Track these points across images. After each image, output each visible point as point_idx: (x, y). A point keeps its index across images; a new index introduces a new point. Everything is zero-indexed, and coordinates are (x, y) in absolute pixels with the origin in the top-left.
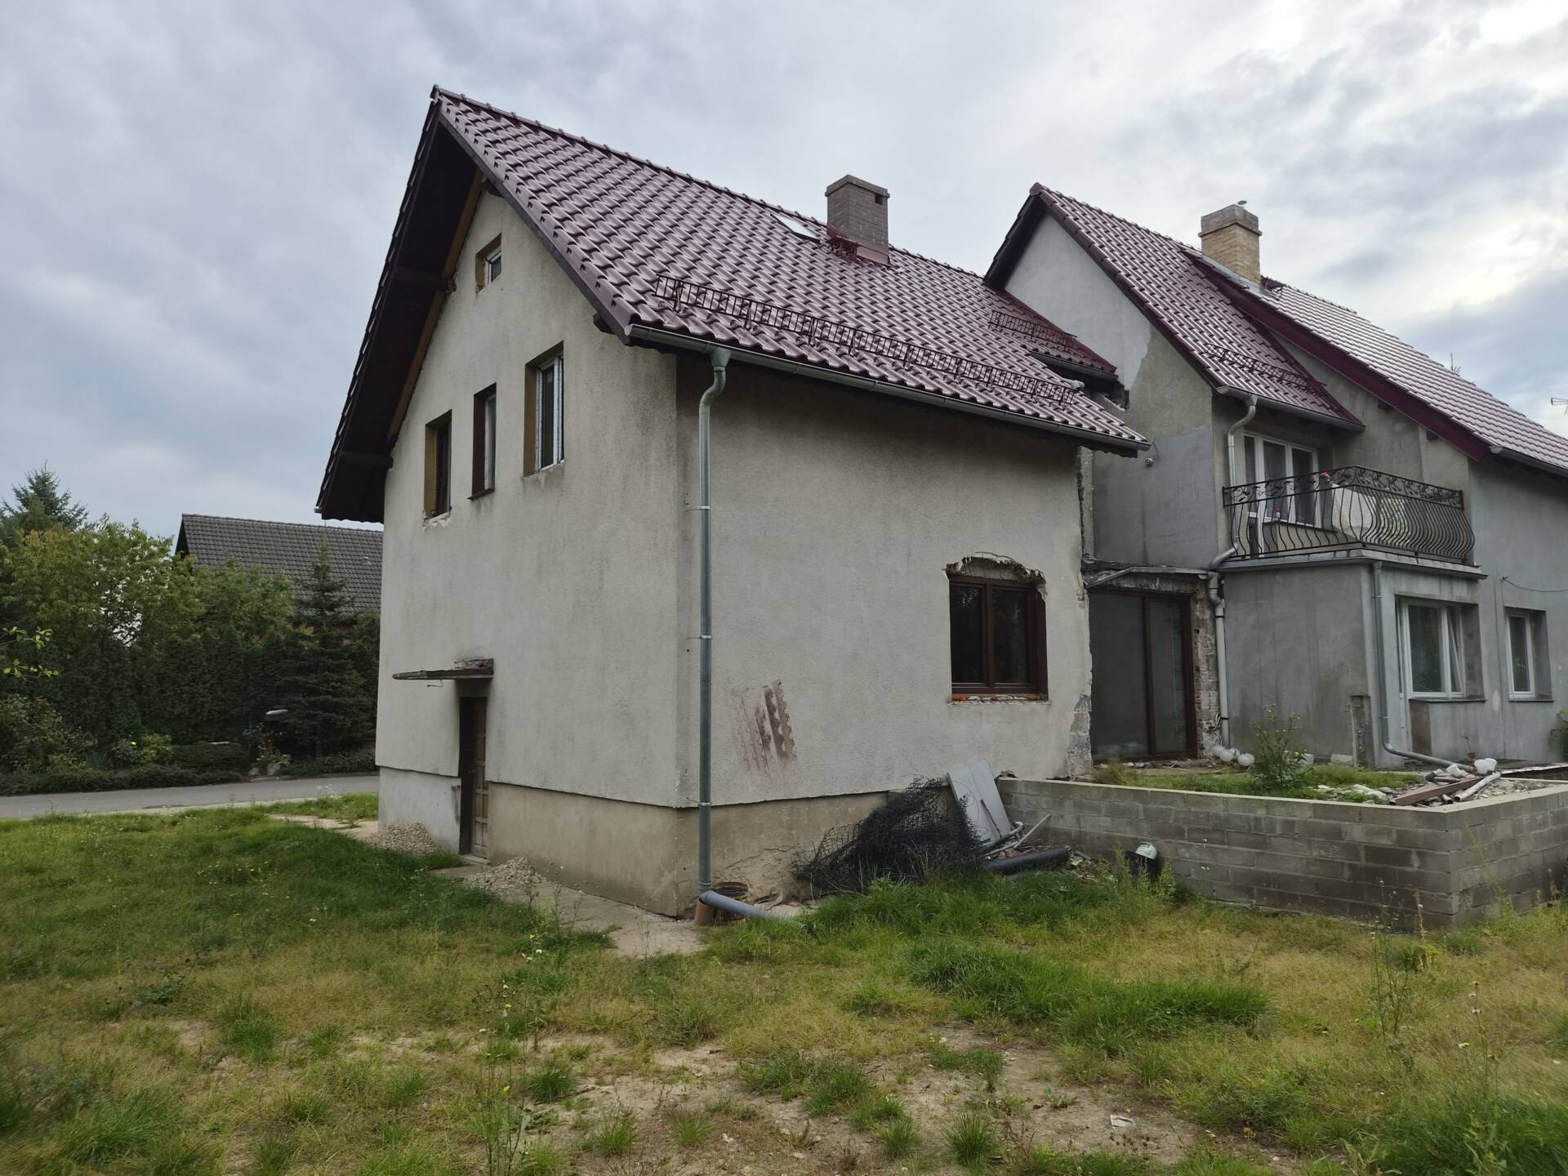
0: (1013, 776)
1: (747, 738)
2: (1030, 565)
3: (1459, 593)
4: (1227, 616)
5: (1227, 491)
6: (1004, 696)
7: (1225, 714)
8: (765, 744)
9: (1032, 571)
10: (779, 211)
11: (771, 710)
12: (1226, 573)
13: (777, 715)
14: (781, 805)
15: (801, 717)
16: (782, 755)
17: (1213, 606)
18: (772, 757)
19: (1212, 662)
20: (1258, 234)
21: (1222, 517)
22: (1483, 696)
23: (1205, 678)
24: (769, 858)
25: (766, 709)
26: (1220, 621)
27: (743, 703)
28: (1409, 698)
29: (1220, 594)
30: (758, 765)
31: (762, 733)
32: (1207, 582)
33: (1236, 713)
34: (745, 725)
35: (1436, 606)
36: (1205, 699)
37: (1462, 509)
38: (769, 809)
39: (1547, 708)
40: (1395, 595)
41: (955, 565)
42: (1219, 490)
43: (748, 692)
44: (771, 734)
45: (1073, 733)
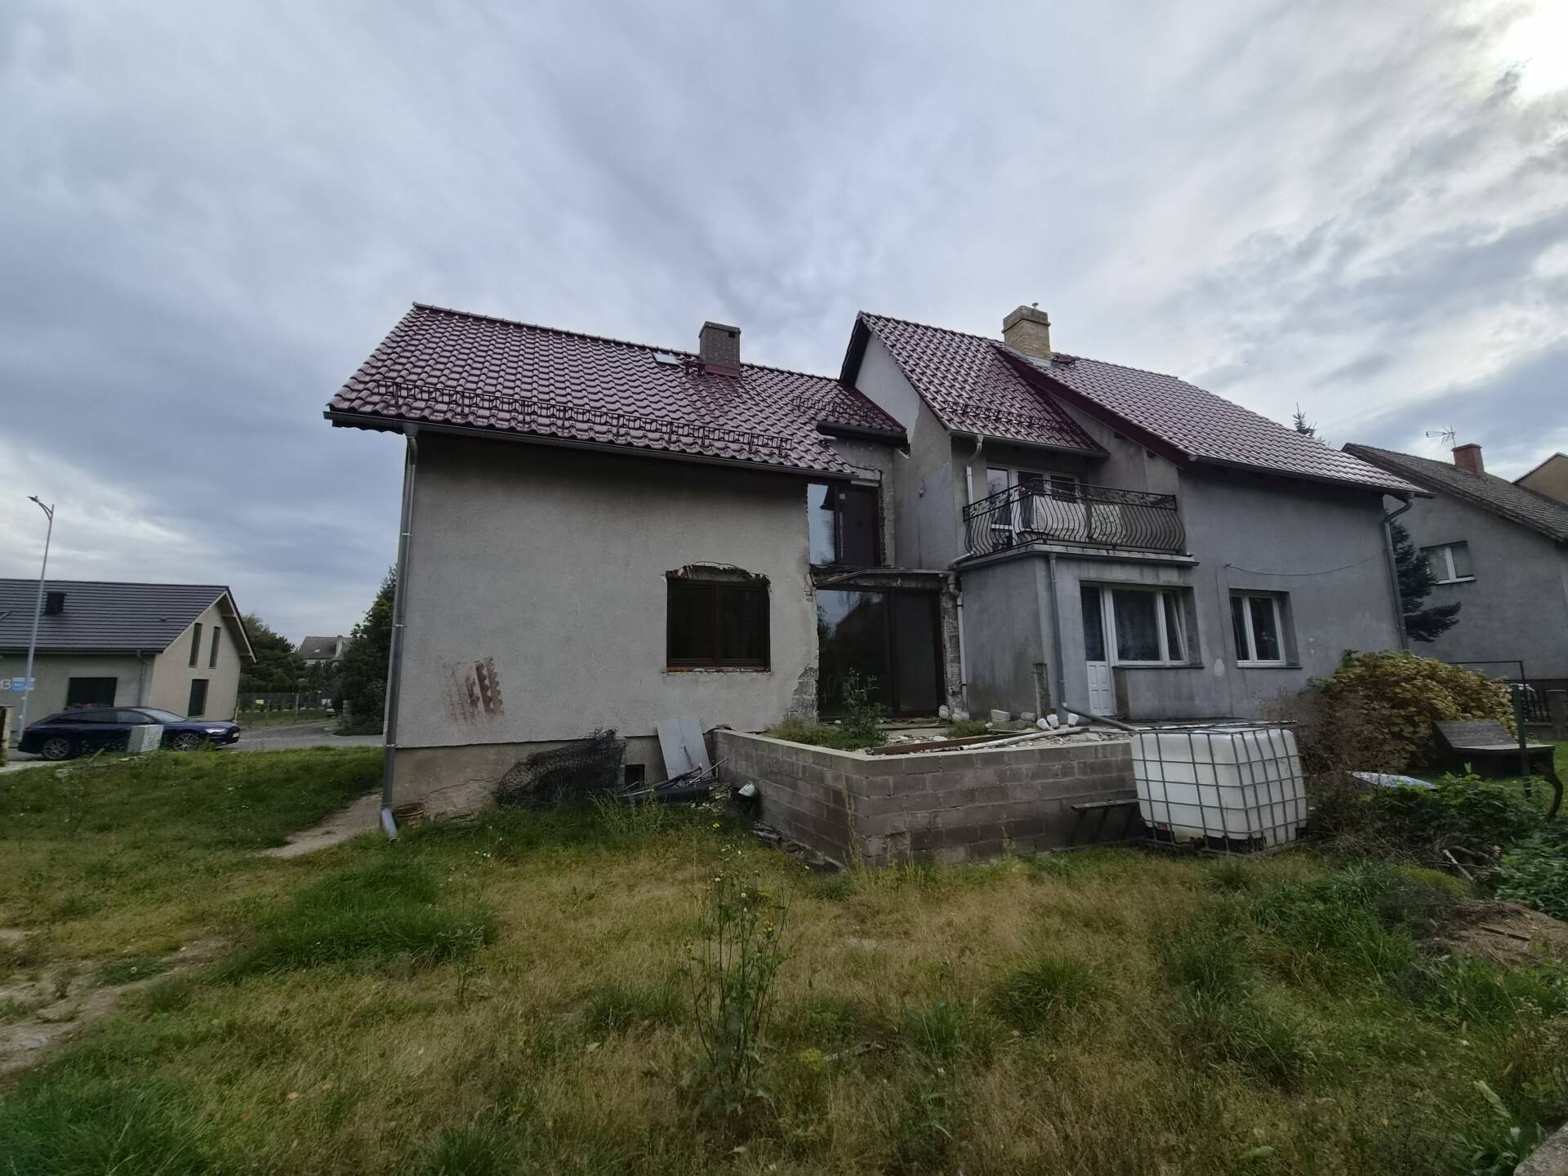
0: (730, 729)
1: (456, 698)
2: (754, 569)
3: (1170, 578)
4: (965, 605)
5: (966, 509)
6: (730, 669)
7: (964, 682)
8: (474, 703)
9: (757, 575)
10: (656, 350)
11: (481, 678)
12: (964, 571)
13: (487, 682)
14: (489, 748)
15: (508, 684)
16: (488, 709)
17: (954, 598)
18: (479, 713)
19: (954, 641)
20: (1048, 325)
21: (962, 529)
22: (1201, 663)
23: (949, 654)
24: (474, 786)
25: (476, 677)
26: (959, 609)
27: (453, 673)
28: (1112, 665)
29: (958, 586)
30: (465, 719)
31: (471, 695)
32: (946, 578)
33: (970, 681)
34: (454, 688)
35: (1150, 590)
36: (950, 669)
37: (1176, 510)
38: (476, 751)
39: (1295, 674)
40: (1080, 581)
41: (676, 571)
42: (959, 508)
43: (460, 666)
44: (480, 695)
45: (797, 697)
